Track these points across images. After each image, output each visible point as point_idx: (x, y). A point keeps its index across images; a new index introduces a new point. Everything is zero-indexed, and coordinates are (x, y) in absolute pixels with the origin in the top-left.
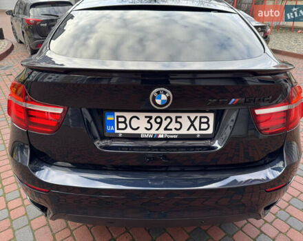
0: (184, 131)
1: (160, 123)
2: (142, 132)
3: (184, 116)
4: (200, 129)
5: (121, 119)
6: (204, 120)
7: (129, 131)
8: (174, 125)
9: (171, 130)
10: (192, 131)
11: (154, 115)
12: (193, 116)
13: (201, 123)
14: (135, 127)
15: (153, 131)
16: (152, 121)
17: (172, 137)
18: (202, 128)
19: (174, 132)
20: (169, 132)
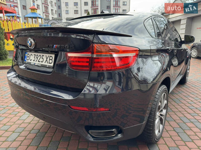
0: (43, 63)
1: (37, 58)
2: (32, 61)
3: (45, 55)
4: (49, 63)
5: (28, 56)
6: (51, 58)
7: (29, 61)
8: (41, 60)
9: (40, 62)
10: (46, 64)
11: (36, 54)
12: (48, 55)
13: (50, 59)
14: (31, 59)
15: (35, 62)
16: (35, 57)
17: (39, 65)
18: (50, 62)
19: (41, 63)
20: (39, 63)
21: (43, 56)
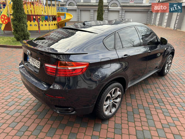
0: (35, 65)
1: (33, 61)
2: (30, 62)
3: (36, 60)
5: (29, 58)
6: (39, 63)
8: (34, 63)
10: (36, 66)
11: (33, 58)
12: (38, 61)
13: (38, 64)
15: (32, 63)
18: (38, 66)
19: (34, 65)
20: (33, 64)
21: (35, 61)
